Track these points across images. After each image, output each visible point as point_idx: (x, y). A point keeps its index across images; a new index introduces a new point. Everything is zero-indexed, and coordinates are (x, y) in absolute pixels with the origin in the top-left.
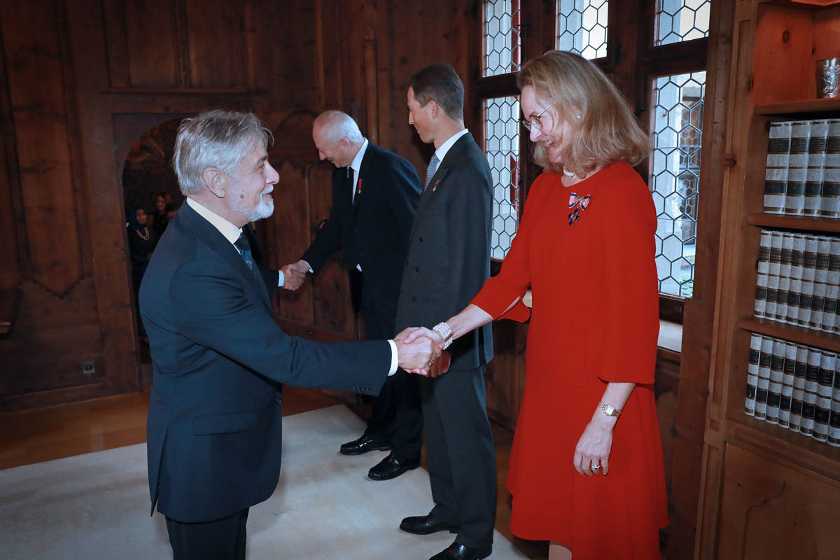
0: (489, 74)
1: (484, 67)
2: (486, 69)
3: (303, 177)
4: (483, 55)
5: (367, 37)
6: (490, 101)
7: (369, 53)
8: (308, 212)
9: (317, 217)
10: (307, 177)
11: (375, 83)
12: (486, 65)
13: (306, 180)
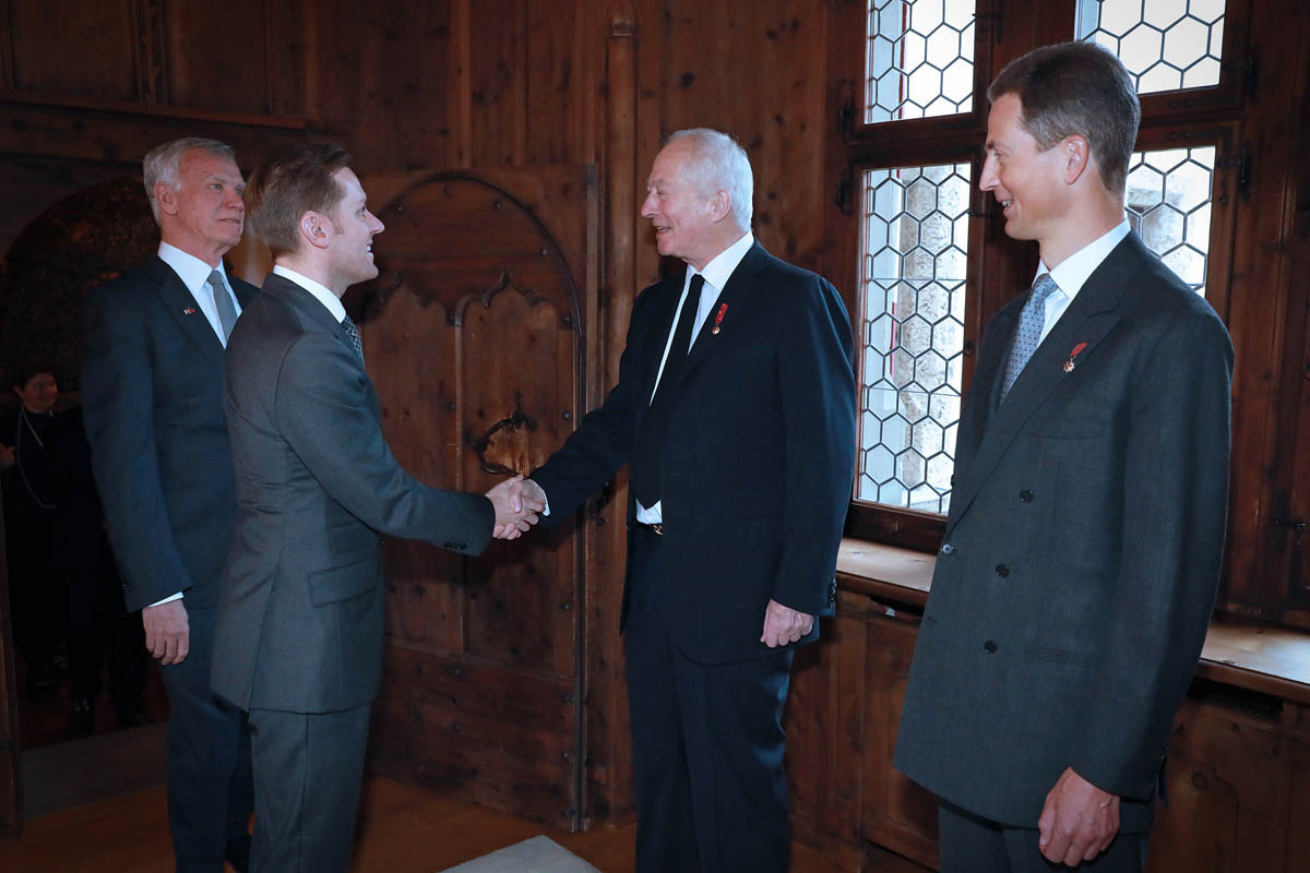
0: (877, 116)
1: (867, 103)
2: (871, 107)
3: (451, 323)
4: (867, 77)
5: (617, 21)
6: (877, 176)
7: (621, 55)
8: (459, 403)
9: (481, 414)
10: (458, 322)
11: (632, 124)
12: (870, 99)
13: (458, 330)
